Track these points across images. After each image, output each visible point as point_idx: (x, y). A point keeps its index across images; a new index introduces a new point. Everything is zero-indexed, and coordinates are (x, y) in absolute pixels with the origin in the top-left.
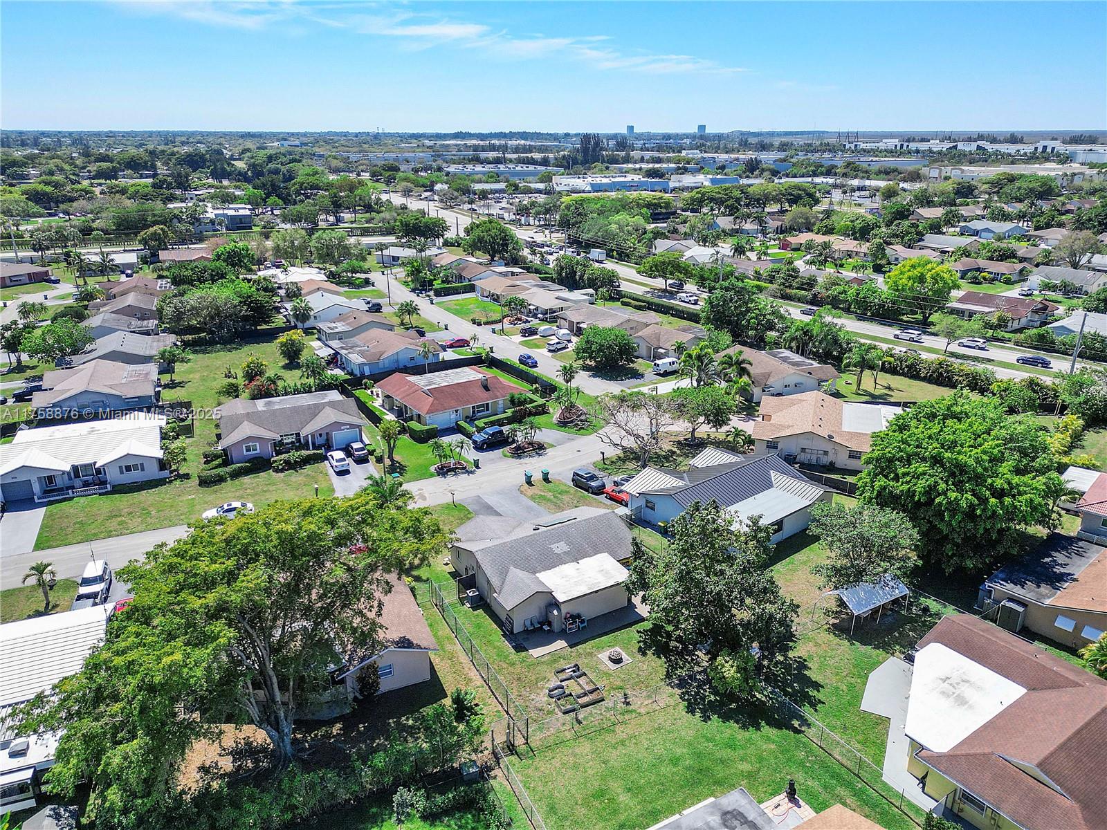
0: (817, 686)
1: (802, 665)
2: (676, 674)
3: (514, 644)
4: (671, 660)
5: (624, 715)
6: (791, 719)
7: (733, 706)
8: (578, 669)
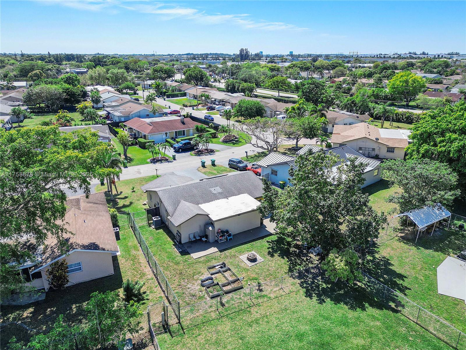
0: (401, 277)
1: (387, 263)
2: (296, 269)
3: (181, 250)
4: (291, 260)
5: (258, 299)
6: (388, 302)
7: (342, 292)
8: (225, 266)
